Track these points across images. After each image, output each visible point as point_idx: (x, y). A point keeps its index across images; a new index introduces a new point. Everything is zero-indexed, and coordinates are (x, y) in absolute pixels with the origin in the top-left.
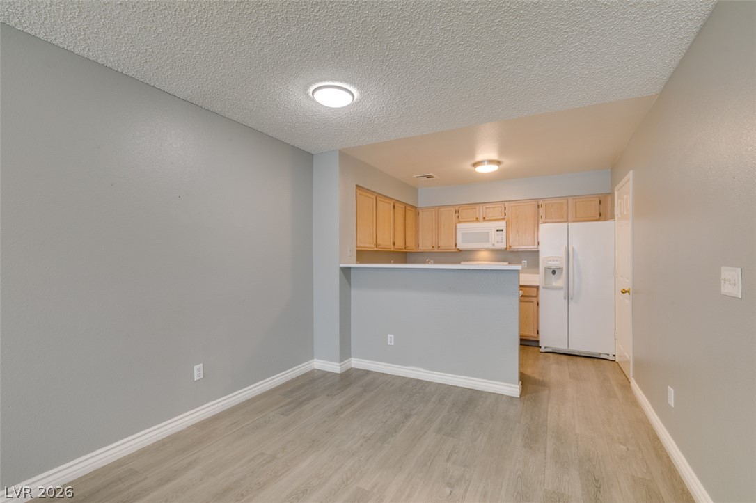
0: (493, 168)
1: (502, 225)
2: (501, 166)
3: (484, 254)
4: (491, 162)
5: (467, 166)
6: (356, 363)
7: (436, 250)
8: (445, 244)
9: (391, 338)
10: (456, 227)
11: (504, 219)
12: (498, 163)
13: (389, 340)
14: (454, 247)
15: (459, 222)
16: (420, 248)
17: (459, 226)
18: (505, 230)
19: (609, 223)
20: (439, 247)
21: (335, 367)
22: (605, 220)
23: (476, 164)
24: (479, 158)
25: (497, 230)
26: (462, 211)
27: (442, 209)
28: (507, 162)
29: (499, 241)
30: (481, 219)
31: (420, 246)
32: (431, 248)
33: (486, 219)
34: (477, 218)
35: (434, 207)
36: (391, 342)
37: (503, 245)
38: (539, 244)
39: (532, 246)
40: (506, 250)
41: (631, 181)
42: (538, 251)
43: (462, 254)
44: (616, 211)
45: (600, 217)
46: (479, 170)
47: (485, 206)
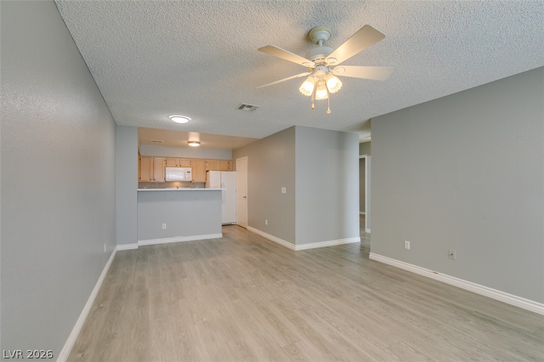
0: (197, 145)
1: (190, 169)
3: (177, 184)
4: (197, 142)
5: (185, 142)
6: (142, 243)
7: (152, 181)
8: (159, 178)
10: (165, 168)
11: (190, 167)
12: (199, 143)
13: (163, 226)
14: (163, 180)
15: (167, 166)
16: (142, 179)
17: (167, 168)
18: (191, 172)
19: (234, 172)
20: (154, 180)
21: (134, 246)
22: (232, 171)
23: (189, 142)
24: (190, 140)
25: (188, 172)
26: (167, 162)
27: (156, 159)
28: (203, 143)
29: (189, 178)
30: (179, 166)
32: (149, 180)
33: (181, 166)
34: (177, 165)
35: (151, 157)
37: (191, 180)
38: (206, 179)
39: (203, 180)
40: (191, 182)
41: (247, 160)
42: (205, 183)
43: (167, 184)
44: (237, 168)
45: (228, 169)
46: (191, 145)
47: (181, 159)
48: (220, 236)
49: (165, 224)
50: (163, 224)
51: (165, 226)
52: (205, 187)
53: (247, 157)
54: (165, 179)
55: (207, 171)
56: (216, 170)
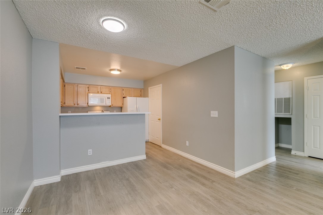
0: (118, 73)
1: (109, 96)
2: (121, 72)
3: (98, 108)
4: (118, 70)
5: (107, 70)
6: (64, 172)
7: (76, 106)
8: (82, 103)
9: (90, 151)
10: (88, 95)
11: (110, 93)
12: (120, 71)
13: (89, 152)
14: (86, 104)
15: (89, 93)
16: (66, 104)
17: (89, 94)
18: (110, 98)
19: (146, 98)
20: (78, 104)
21: (57, 179)
23: (111, 70)
24: (112, 67)
25: (108, 98)
26: (89, 88)
27: (79, 85)
28: (124, 71)
29: (108, 103)
30: (100, 92)
31: (66, 103)
32: (73, 105)
33: (102, 93)
34: (98, 92)
35: (75, 84)
36: (90, 153)
37: (110, 104)
38: (123, 104)
39: (120, 105)
40: (110, 106)
41: (161, 87)
42: (121, 107)
43: (89, 108)
44: (149, 95)
45: (141, 96)
46: (113, 72)
47: (102, 87)
48: (144, 157)
49: (91, 150)
50: (89, 150)
51: (91, 152)
52: (121, 112)
53: (161, 85)
54: (88, 104)
55: (124, 97)
56: (131, 97)
